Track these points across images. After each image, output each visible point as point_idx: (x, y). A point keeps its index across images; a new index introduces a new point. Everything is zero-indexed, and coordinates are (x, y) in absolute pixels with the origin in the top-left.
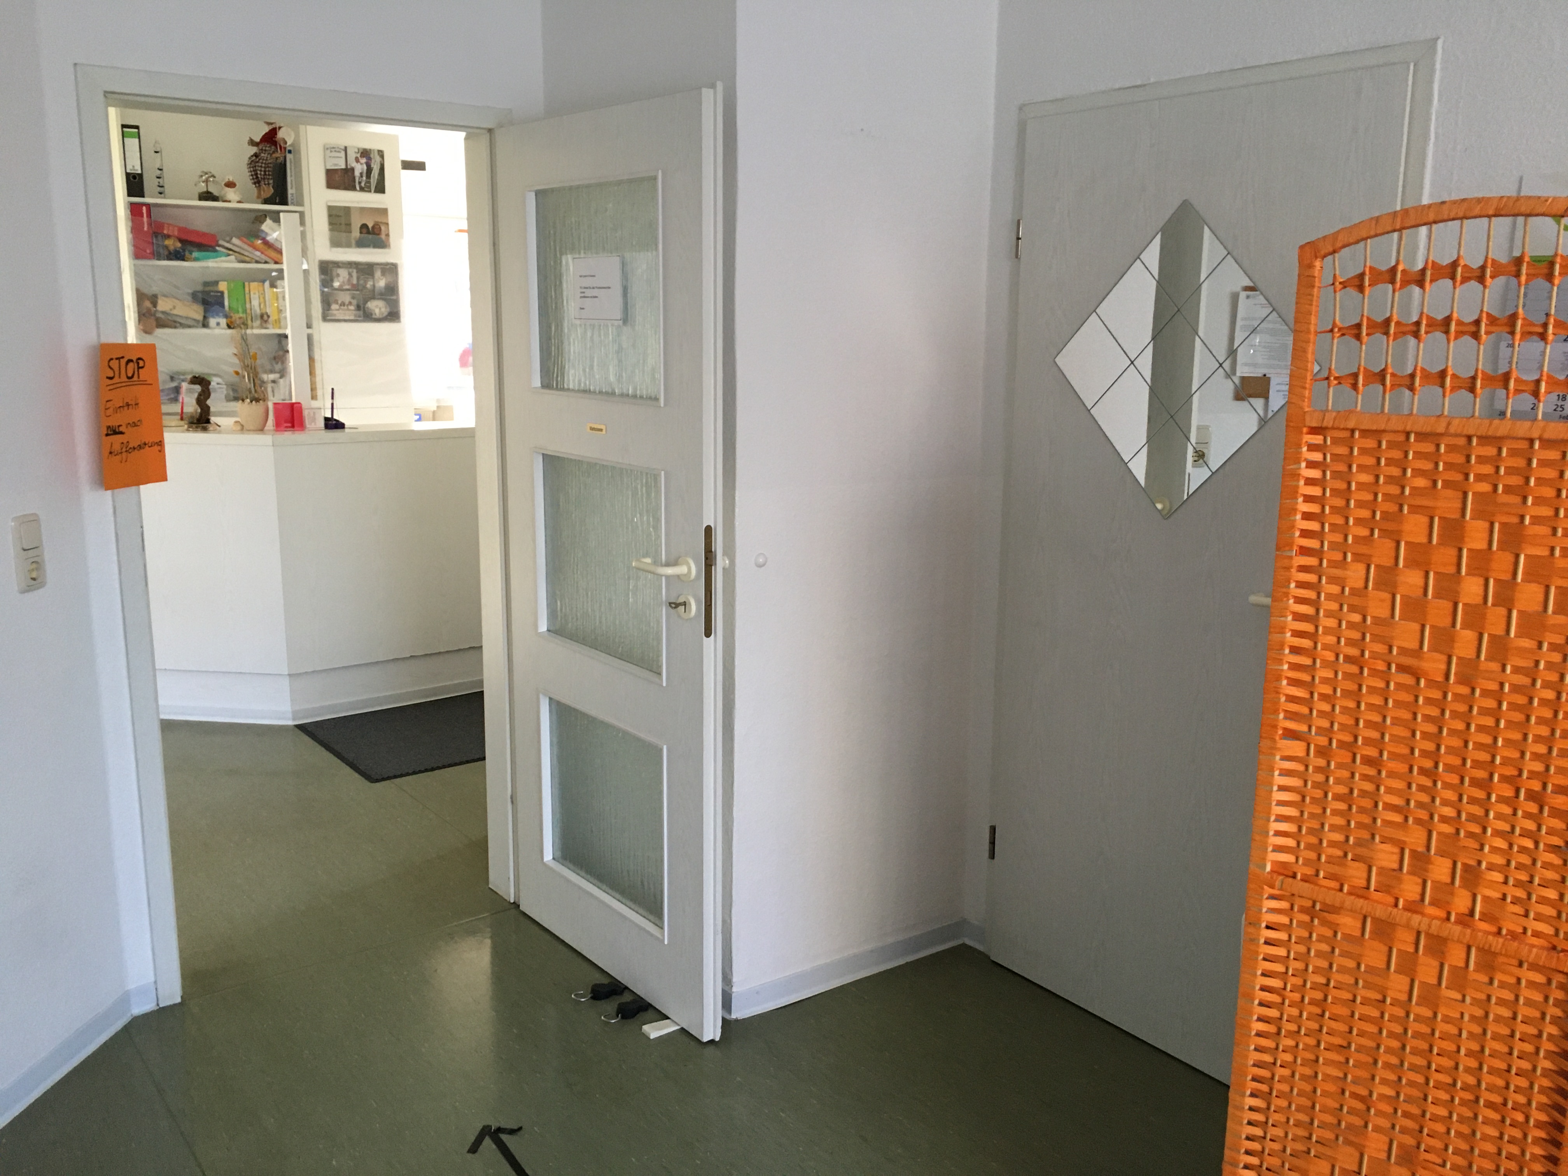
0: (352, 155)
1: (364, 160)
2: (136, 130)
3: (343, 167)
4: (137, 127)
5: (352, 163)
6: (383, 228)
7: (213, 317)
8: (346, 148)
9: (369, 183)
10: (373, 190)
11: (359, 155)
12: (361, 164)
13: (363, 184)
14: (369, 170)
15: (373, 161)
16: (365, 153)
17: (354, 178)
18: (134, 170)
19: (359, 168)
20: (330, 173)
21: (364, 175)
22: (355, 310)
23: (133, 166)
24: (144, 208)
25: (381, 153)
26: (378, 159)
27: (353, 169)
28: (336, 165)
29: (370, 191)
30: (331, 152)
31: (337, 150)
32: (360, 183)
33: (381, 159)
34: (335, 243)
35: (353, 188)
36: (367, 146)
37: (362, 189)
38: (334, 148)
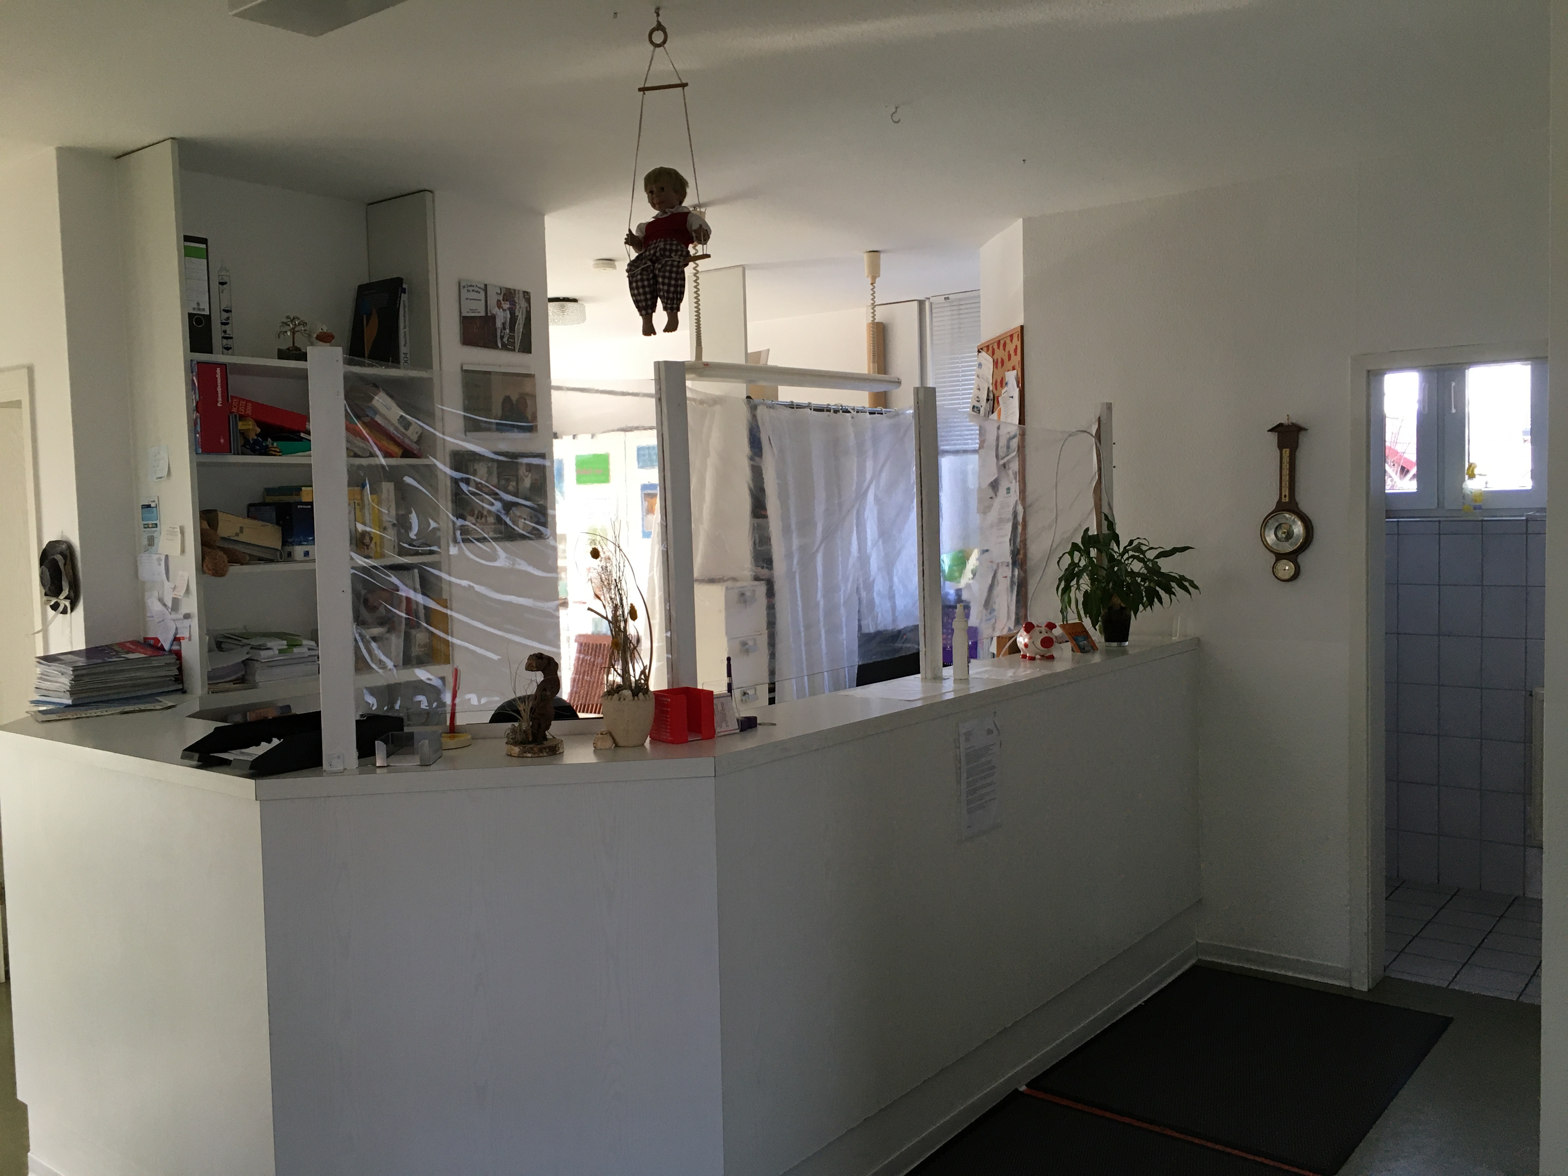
0: (493, 301)
1: (506, 306)
2: (204, 246)
3: (483, 314)
4: (204, 241)
5: (495, 310)
6: (529, 402)
7: (300, 544)
8: (486, 286)
9: (513, 337)
10: (517, 350)
11: (501, 298)
12: (504, 310)
13: (505, 340)
14: (513, 319)
15: (518, 307)
16: (509, 295)
17: (496, 330)
18: (199, 309)
19: (501, 317)
20: (467, 322)
21: (508, 327)
22: (495, 524)
23: (198, 304)
24: (218, 370)
25: (527, 295)
26: (524, 304)
27: (494, 317)
28: (473, 311)
29: (514, 350)
30: (468, 291)
31: (476, 289)
32: (502, 337)
33: (527, 305)
34: (472, 427)
35: (495, 347)
36: (510, 285)
37: (505, 347)
38: (471, 286)
